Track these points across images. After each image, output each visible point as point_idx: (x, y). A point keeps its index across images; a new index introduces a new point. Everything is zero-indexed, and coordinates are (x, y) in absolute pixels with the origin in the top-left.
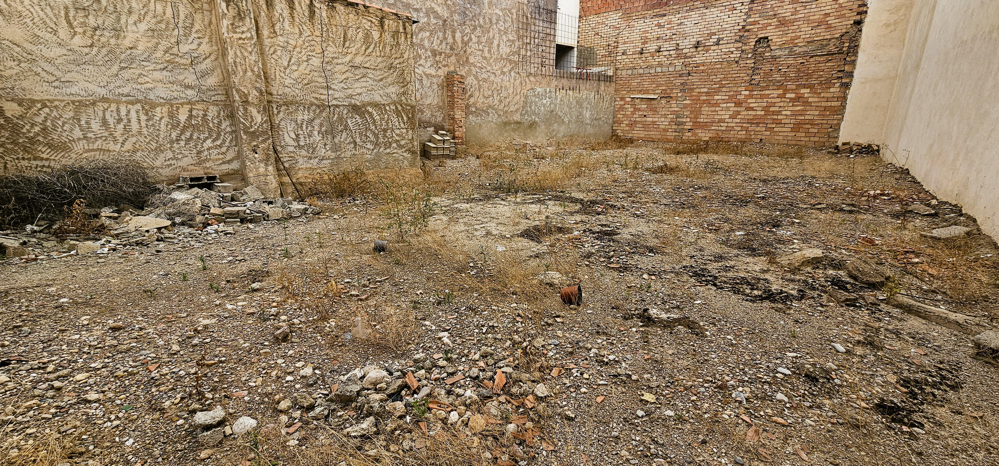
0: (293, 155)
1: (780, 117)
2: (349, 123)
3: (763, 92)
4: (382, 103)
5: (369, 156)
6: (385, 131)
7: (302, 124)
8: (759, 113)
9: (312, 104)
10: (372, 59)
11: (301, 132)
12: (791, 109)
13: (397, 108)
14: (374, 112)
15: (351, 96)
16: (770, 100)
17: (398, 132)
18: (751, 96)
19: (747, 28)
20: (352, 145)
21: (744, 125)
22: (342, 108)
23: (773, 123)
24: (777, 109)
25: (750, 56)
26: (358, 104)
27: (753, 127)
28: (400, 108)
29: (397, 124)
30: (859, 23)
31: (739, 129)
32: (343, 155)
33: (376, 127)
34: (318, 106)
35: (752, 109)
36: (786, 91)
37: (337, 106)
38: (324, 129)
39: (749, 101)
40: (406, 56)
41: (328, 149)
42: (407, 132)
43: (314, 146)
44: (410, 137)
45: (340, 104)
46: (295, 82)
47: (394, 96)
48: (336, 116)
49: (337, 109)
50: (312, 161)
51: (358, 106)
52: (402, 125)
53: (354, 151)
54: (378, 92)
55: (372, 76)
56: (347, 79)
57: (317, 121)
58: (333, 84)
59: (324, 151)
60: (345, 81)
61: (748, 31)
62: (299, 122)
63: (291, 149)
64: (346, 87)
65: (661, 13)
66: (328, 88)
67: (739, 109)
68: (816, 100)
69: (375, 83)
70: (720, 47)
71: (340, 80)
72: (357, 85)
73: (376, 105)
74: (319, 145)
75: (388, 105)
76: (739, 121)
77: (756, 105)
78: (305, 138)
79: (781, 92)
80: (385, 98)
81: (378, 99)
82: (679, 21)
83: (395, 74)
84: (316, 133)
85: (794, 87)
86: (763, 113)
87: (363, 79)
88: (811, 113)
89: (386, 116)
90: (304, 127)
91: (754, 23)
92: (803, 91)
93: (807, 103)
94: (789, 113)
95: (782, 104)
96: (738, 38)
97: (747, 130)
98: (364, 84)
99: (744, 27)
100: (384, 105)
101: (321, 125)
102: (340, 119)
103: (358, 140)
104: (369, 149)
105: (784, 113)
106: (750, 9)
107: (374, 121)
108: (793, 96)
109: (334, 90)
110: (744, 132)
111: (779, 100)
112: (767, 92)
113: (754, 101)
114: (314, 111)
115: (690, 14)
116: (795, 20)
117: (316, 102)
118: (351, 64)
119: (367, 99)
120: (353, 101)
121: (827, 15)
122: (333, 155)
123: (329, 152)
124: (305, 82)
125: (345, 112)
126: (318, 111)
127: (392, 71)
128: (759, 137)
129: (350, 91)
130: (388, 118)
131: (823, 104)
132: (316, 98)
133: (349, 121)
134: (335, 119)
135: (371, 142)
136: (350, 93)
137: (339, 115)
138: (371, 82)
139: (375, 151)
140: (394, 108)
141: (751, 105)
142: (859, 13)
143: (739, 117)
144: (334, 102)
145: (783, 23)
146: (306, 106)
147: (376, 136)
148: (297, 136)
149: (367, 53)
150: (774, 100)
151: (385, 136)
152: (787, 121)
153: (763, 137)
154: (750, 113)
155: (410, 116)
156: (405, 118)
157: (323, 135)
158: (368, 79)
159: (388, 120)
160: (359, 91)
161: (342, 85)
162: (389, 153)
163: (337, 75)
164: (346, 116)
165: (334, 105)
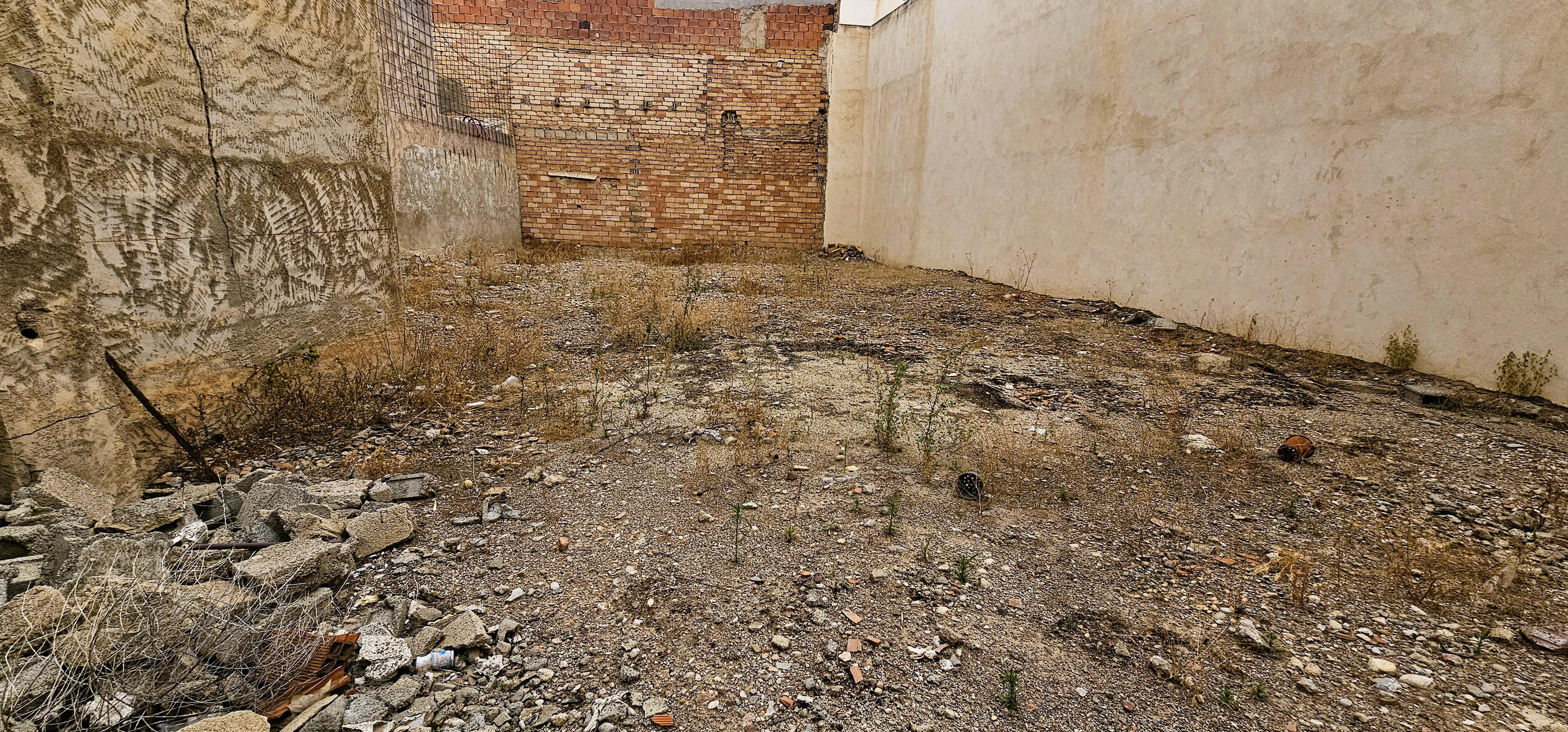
0: (119, 326)
1: (763, 214)
2: (268, 214)
3: (740, 182)
4: (332, 161)
5: (315, 308)
6: (342, 235)
7: (141, 217)
8: (739, 208)
9: (166, 152)
10: (304, 37)
11: (140, 246)
12: (773, 204)
13: (359, 177)
14: (318, 186)
15: (263, 136)
16: (749, 192)
17: (364, 238)
18: (727, 186)
19: (710, 94)
20: (278, 281)
21: (724, 223)
22: (246, 169)
23: (756, 222)
24: (758, 204)
25: (718, 132)
26: (284, 161)
27: (735, 226)
28: (364, 178)
29: (362, 218)
30: (823, 111)
31: (719, 228)
32: (259, 311)
33: (324, 227)
34: (184, 159)
35: (729, 202)
36: (765, 182)
37: (235, 163)
38: (205, 232)
39: (725, 192)
40: (366, 46)
41: (221, 295)
42: (381, 238)
43: (185, 290)
44: (386, 252)
45: (242, 155)
46: (104, 67)
47: (351, 145)
48: (235, 193)
49: (235, 171)
50: (180, 342)
51: (283, 166)
52: (371, 222)
53: (283, 298)
54: (321, 130)
55: (308, 87)
56: (252, 82)
57: (186, 209)
58: (219, 92)
59: (210, 303)
60: (248, 88)
61: (711, 99)
62: (131, 210)
63: (112, 306)
64: (252, 108)
65: (582, 47)
66: (206, 103)
67: (715, 202)
68: (797, 194)
69: (315, 105)
70: (679, 115)
71: (238, 85)
72: (277, 105)
73: (321, 167)
74: (196, 284)
75: (343, 167)
76: (716, 217)
77: (734, 197)
78: (154, 263)
79: (759, 182)
80: (335, 148)
81: (323, 150)
82: (614, 67)
83: (350, 88)
84: (184, 246)
85: (772, 178)
86: (743, 208)
87: (288, 92)
88: (794, 210)
89: (341, 196)
90: (149, 231)
91: (717, 90)
92: (782, 183)
93: (788, 199)
94: (771, 209)
95: (762, 198)
96: (700, 106)
97: (727, 229)
98: (293, 106)
99: (705, 93)
100: (335, 167)
101: (198, 222)
102: (246, 201)
103: (290, 265)
104: (314, 288)
105: (766, 209)
106: (710, 70)
107: (320, 213)
108: (773, 188)
109: (222, 110)
110: (725, 233)
111: (759, 192)
112: (745, 182)
113: (730, 192)
114: (174, 174)
115: (629, 59)
116: (763, 96)
117: (173, 141)
118: (258, 41)
119: (300, 149)
120: (272, 151)
121: (794, 96)
122: (235, 314)
123: (225, 305)
124: (140, 71)
125: (255, 183)
126: (184, 176)
127: (344, 80)
128: (743, 238)
129: (261, 121)
130: (346, 202)
131: (804, 200)
132: (177, 133)
133: (266, 209)
134: (232, 201)
135: (317, 267)
136: (264, 126)
137: (241, 189)
138: (306, 102)
139: (328, 291)
140: (353, 176)
141: (730, 198)
142: (823, 101)
143: (716, 212)
144: (226, 150)
145: (749, 97)
146: (150, 157)
147: (325, 249)
148: (130, 257)
149: (291, 19)
150: (753, 193)
151: (343, 251)
152: (772, 219)
153: (748, 239)
154: (729, 207)
155: (383, 198)
156: (375, 204)
157: (203, 250)
158: (300, 94)
159: (345, 208)
160: (281, 122)
161: (242, 99)
162: (352, 296)
163: (228, 68)
164: (257, 194)
165: (225, 159)
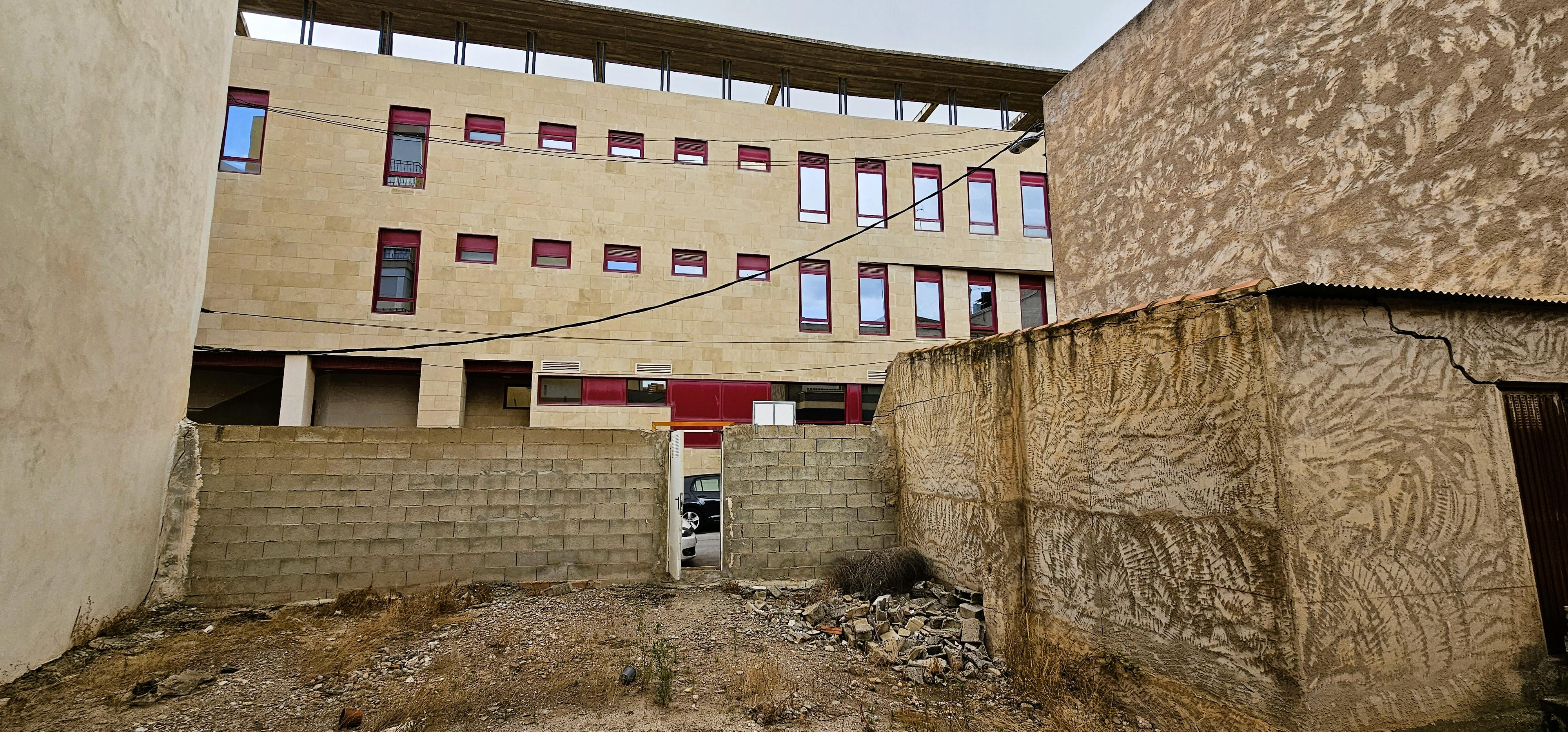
0: (1047, 592)
2: (1122, 552)
4: (1185, 514)
5: (1160, 640)
6: (1194, 586)
7: (1058, 542)
9: (1070, 509)
10: (1160, 415)
11: (1057, 556)
13: (1221, 531)
14: (1167, 536)
15: (1122, 498)
17: (1229, 597)
20: (1127, 603)
22: (1109, 519)
26: (1136, 514)
28: (1231, 533)
29: (1224, 575)
32: (1111, 618)
33: (1172, 573)
34: (1077, 513)
37: (1102, 515)
38: (1084, 556)
40: (1240, 392)
41: (1091, 597)
42: (1258, 605)
43: (1073, 585)
44: (1267, 624)
45: (1107, 511)
46: (1051, 472)
47: (1211, 498)
48: (1101, 535)
49: (1102, 521)
50: (1069, 612)
51: (1135, 518)
52: (1240, 582)
53: (1130, 617)
54: (1174, 488)
55: (1161, 453)
56: (1116, 462)
57: (1076, 541)
58: (1096, 473)
59: (1084, 598)
60: (1113, 467)
62: (1055, 538)
63: (1046, 581)
64: (1115, 479)
66: (1090, 480)
69: (1168, 467)
71: (1107, 466)
72: (1132, 474)
73: (1171, 519)
74: (1079, 584)
75: (1199, 521)
78: (1061, 567)
80: (1190, 503)
81: (1173, 503)
83: (1212, 442)
84: (1074, 561)
87: (1143, 462)
89: (1194, 549)
90: (1061, 549)
98: (1146, 472)
100: (1188, 519)
101: (1081, 549)
102: (1108, 540)
103: (1137, 594)
104: (1159, 622)
107: (1168, 559)
109: (1097, 484)
114: (1073, 521)
117: (1075, 505)
118: (1122, 432)
119: (1152, 505)
120: (1127, 507)
122: (1097, 612)
123: (1092, 603)
124: (1062, 471)
125: (1114, 529)
126: (1077, 523)
127: (1203, 437)
129: (1121, 487)
130: (1200, 554)
132: (1075, 499)
133: (1121, 548)
134: (1099, 540)
135: (1163, 605)
136: (1121, 490)
137: (1105, 533)
138: (1159, 467)
139: (1172, 631)
140: (1214, 530)
144: (1099, 508)
146: (1064, 512)
147: (1173, 593)
148: (1053, 560)
149: (1150, 406)
151: (1193, 600)
155: (1264, 557)
156: (1247, 563)
157: (1083, 566)
158: (1153, 461)
159: (1200, 558)
160: (1136, 486)
161: (1109, 474)
162: (1205, 650)
163: (1102, 457)
164: (1115, 537)
165: (1097, 513)
